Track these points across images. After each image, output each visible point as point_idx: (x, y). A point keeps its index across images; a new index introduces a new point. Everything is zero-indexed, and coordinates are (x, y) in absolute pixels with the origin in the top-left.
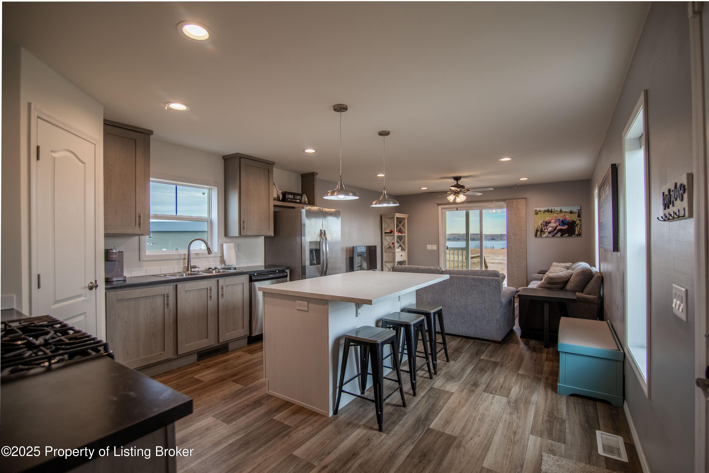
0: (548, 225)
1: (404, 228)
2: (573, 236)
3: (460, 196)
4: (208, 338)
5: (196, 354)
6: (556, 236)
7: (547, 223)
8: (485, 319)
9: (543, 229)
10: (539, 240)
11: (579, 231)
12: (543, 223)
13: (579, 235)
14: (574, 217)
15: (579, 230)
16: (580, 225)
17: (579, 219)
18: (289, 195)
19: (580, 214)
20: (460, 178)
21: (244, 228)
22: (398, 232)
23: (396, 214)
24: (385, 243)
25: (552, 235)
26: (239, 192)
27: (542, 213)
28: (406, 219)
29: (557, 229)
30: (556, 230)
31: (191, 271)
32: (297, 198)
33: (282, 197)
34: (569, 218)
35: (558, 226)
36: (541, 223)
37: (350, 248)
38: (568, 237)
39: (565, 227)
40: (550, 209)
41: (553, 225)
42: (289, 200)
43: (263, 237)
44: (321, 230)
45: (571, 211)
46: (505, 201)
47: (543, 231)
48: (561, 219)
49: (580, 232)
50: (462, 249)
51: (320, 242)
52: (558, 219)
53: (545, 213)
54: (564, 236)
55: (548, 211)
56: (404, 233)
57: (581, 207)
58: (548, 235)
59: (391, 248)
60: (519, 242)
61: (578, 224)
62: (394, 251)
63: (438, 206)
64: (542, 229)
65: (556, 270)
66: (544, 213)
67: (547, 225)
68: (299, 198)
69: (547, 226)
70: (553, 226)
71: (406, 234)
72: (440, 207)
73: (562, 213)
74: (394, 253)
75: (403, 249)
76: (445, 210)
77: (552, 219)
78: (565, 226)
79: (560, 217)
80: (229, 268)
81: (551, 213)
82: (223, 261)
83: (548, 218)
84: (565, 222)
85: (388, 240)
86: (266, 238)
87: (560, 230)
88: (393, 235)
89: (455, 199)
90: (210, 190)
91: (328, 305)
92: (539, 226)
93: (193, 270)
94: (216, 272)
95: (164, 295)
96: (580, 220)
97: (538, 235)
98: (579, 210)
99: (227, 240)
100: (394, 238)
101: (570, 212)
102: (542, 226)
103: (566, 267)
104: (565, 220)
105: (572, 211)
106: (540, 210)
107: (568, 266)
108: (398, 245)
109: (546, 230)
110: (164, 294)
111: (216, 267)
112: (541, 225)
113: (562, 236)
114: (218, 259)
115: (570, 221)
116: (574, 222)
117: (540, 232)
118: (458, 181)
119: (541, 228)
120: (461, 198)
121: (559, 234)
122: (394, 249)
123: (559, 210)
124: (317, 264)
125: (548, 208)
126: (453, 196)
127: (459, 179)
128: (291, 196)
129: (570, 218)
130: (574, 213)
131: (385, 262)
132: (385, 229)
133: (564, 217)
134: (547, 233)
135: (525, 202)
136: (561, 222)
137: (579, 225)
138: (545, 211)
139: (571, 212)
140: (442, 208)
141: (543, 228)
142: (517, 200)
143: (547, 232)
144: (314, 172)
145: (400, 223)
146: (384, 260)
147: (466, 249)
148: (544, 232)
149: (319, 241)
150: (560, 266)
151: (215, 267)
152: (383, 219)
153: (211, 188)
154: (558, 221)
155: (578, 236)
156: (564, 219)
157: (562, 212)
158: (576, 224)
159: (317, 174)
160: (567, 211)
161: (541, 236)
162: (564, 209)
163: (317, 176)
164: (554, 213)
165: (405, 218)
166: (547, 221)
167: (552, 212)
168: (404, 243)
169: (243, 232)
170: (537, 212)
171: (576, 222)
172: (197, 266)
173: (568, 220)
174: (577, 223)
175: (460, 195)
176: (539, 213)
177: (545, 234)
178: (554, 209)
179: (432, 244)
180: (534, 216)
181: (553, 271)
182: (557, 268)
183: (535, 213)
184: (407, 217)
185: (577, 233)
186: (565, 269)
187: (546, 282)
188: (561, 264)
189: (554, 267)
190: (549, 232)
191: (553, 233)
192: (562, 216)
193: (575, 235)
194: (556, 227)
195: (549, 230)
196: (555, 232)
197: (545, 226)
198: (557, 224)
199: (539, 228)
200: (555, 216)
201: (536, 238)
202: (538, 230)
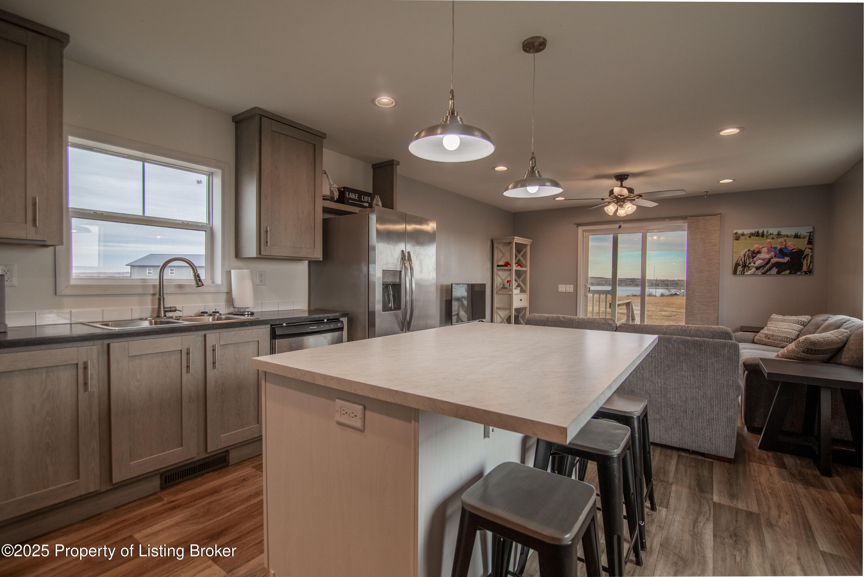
0: (756, 256)
1: (525, 260)
2: (798, 273)
3: (626, 205)
4: (182, 446)
5: (159, 477)
6: (768, 273)
7: (754, 254)
8: (703, 417)
9: (748, 263)
10: (739, 279)
11: (809, 266)
13: (809, 272)
14: (802, 244)
15: (808, 265)
16: (811, 256)
17: (810, 246)
18: (351, 193)
19: (812, 239)
20: (626, 177)
21: (267, 242)
22: (517, 265)
23: (516, 237)
24: (498, 281)
25: (763, 271)
26: (258, 177)
27: (747, 237)
28: (529, 245)
29: (771, 262)
30: (770, 264)
31: (165, 316)
32: (364, 199)
33: (338, 194)
34: (793, 246)
35: (772, 258)
36: (743, 253)
37: (447, 286)
38: (790, 275)
39: (786, 259)
40: (761, 231)
41: (764, 255)
42: (350, 201)
43: (307, 262)
44: (403, 251)
45: (796, 234)
46: (687, 219)
47: (747, 266)
48: (779, 248)
49: (811, 268)
50: (606, 292)
51: (401, 272)
52: (773, 246)
53: (752, 237)
54: (783, 273)
55: (757, 234)
56: (526, 267)
57: (814, 228)
58: (755, 272)
59: (506, 288)
60: (706, 282)
61: (808, 254)
62: (511, 293)
63: (577, 227)
64: (745, 263)
65: (780, 327)
66: (750, 237)
68: (368, 200)
69: (753, 258)
70: (766, 257)
71: (528, 269)
72: (580, 229)
73: (780, 238)
74: (511, 296)
75: (523, 291)
76: (588, 234)
77: (764, 247)
78: (785, 258)
79: (778, 244)
80: (240, 313)
81: (762, 238)
82: (230, 301)
83: (757, 245)
84: (786, 251)
85: (501, 276)
86: (312, 263)
87: (777, 265)
88: (510, 270)
89: (617, 210)
90: (210, 175)
91: (418, 422)
92: (740, 258)
93: (169, 314)
94: (214, 320)
95: (77, 364)
96: (811, 249)
97: (738, 271)
98: (810, 233)
99: (239, 263)
100: (511, 275)
101: (795, 235)
102: (746, 258)
104: (786, 248)
105: (799, 234)
106: (743, 232)
107: (803, 321)
108: (516, 285)
109: (752, 264)
110: (76, 362)
111: (217, 311)
112: (744, 256)
113: (778, 273)
114: (223, 297)
115: (793, 251)
116: (801, 252)
117: (742, 267)
118: (623, 182)
119: (745, 260)
120: (628, 209)
121: (775, 270)
122: (511, 290)
123: (775, 233)
124: (395, 309)
125: (757, 230)
126: (614, 206)
127: (626, 179)
128: (353, 196)
130: (801, 236)
131: (497, 308)
132: (498, 261)
133: (784, 243)
134: (754, 269)
135: (719, 220)
136: (778, 252)
137: (809, 256)
138: (751, 235)
139: (797, 236)
140: (584, 231)
141: (748, 261)
142: (706, 217)
143: (753, 266)
144: (393, 160)
145: (520, 251)
146: (496, 305)
147: (613, 292)
148: (749, 267)
149: (399, 269)
150: (789, 321)
151: (214, 311)
152: (495, 245)
153: (212, 173)
154: (773, 249)
155: (807, 274)
156: (784, 247)
157: (780, 236)
158: (804, 255)
159: (398, 163)
160: (789, 234)
161: (744, 273)
162: (785, 231)
163: (398, 167)
164: (767, 237)
166: (754, 250)
167: (763, 235)
168: (524, 281)
169: (265, 250)
170: (737, 236)
171: (804, 251)
172: (177, 309)
173: (791, 249)
174: (805, 253)
175: (626, 203)
176: (742, 237)
177: (750, 270)
178: (767, 232)
179: (566, 284)
180: (733, 242)
181: (776, 328)
182: (783, 323)
183: (734, 238)
184: (530, 244)
185: (805, 268)
186: (798, 325)
187: (801, 349)
188: (789, 317)
189: (775, 322)
190: (756, 267)
191: (763, 269)
192: (780, 243)
193: (801, 272)
194: (770, 260)
195: (757, 264)
196: (768, 267)
197: (750, 257)
198: (772, 254)
199: (741, 261)
200: (768, 243)
201: (736, 275)
202: (739, 264)
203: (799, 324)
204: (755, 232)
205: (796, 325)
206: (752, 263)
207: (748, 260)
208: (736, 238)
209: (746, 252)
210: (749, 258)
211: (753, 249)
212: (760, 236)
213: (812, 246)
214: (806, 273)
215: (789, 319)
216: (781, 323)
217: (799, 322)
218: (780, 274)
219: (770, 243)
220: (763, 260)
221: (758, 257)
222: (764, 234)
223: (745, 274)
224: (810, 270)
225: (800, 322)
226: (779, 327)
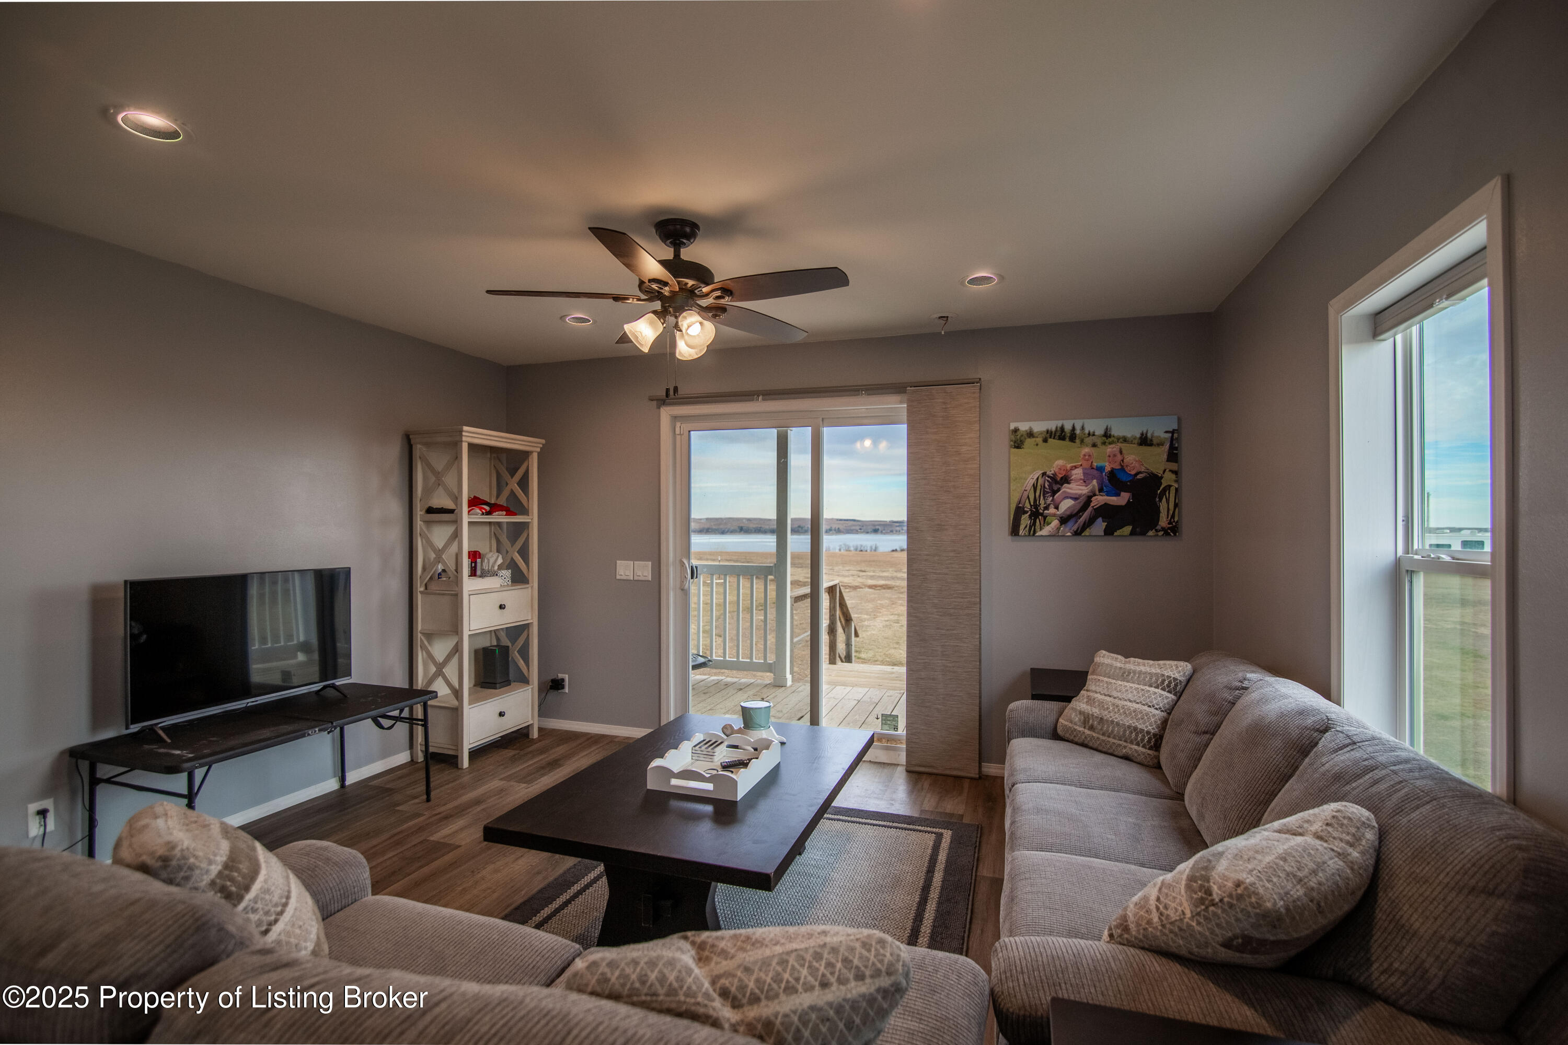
0: (1059, 490)
1: (523, 493)
2: (1151, 533)
6: (1087, 533)
7: (1057, 482)
9: (1042, 506)
10: (1025, 546)
11: (1173, 516)
12: (1040, 481)
13: (1173, 530)
14: (1156, 461)
15: (1171, 512)
16: (1177, 490)
17: (1174, 466)
19: (1176, 449)
20: (688, 230)
23: (465, 428)
25: (1075, 528)
27: (1040, 440)
28: (535, 456)
29: (1092, 504)
30: (1090, 509)
34: (1137, 465)
35: (1095, 495)
36: (1032, 482)
38: (1133, 538)
39: (1122, 499)
40: (1068, 427)
41: (1077, 488)
45: (1142, 434)
46: (905, 392)
47: (1042, 514)
48: (1108, 469)
49: (1176, 520)
52: (1095, 464)
53: (1050, 440)
54: (1117, 533)
55: (1060, 434)
56: (525, 511)
57: (1179, 420)
58: (1058, 529)
59: (448, 575)
60: (952, 554)
61: (1170, 486)
62: (458, 591)
63: (658, 406)
64: (1036, 506)
65: (1119, 694)
66: (1045, 440)
67: (1055, 488)
69: (1054, 493)
70: (1080, 492)
71: (533, 518)
72: (666, 413)
73: (1110, 443)
74: (456, 599)
75: (519, 578)
76: (686, 426)
77: (1076, 467)
78: (1123, 494)
79: (1105, 458)
81: (1071, 443)
83: (1060, 462)
84: (1124, 478)
85: (434, 541)
87: (1105, 511)
92: (1026, 494)
96: (1175, 473)
97: (1022, 527)
98: (1173, 432)
100: (457, 533)
101: (1141, 438)
102: (1037, 494)
103: (1168, 686)
104: (1122, 469)
105: (1149, 435)
106: (1031, 428)
107: (1175, 679)
108: (500, 561)
109: (1052, 510)
112: (1035, 487)
113: (1109, 532)
115: (1139, 477)
116: (1154, 479)
117: (1030, 517)
119: (1035, 500)
120: (697, 333)
121: (1100, 526)
122: (459, 582)
123: (1100, 431)
125: (1059, 423)
126: (651, 323)
127: (689, 237)
129: (1139, 461)
130: (1155, 442)
131: (428, 635)
132: (424, 496)
133: (1119, 457)
134: (1055, 523)
135: (977, 395)
136: (1106, 479)
137: (1172, 491)
138: (1049, 435)
139: (1145, 441)
140: (675, 418)
141: (1042, 502)
142: (949, 388)
143: (1054, 515)
145: (513, 473)
146: (420, 626)
148: (1045, 518)
150: (1140, 678)
152: (418, 449)
154: (1095, 472)
155: (1169, 534)
156: (1119, 467)
157: (1110, 440)
158: (1161, 488)
160: (1129, 435)
161: (1035, 532)
162: (1119, 428)
164: (1082, 441)
165: (532, 452)
166: (1055, 474)
167: (1073, 438)
168: (524, 552)
170: (1018, 437)
171: (1162, 477)
173: (1133, 472)
174: (1164, 483)
176: (1028, 441)
177: (1049, 524)
178: (1083, 428)
179: (634, 560)
180: (1009, 451)
181: (1108, 699)
182: (1126, 684)
183: (1012, 443)
184: (539, 450)
185: (1163, 522)
186: (1163, 693)
187: (1217, 930)
188: (1139, 664)
189: (1106, 679)
190: (1061, 518)
191: (1077, 522)
192: (1109, 456)
193: (1157, 531)
194: (1089, 499)
195: (1063, 511)
196: (1086, 515)
197: (1048, 493)
198: (1094, 486)
199: (1027, 501)
200: (1085, 455)
201: (1016, 538)
202: (1024, 508)
203: (1163, 689)
204: (1057, 428)
205: (1156, 690)
206: (1052, 506)
207: (1042, 497)
208: (1015, 442)
209: (1038, 479)
210: (1044, 495)
211: (1053, 472)
212: (1067, 439)
213: (1176, 464)
214: (1166, 532)
215: (1140, 672)
216: (1120, 683)
217: (1163, 681)
218: (1112, 534)
219: (1089, 456)
220: (1075, 499)
221: (1064, 492)
222: (1075, 434)
223: (1037, 534)
224: (1175, 526)
225: (1167, 682)
226: (1115, 694)
